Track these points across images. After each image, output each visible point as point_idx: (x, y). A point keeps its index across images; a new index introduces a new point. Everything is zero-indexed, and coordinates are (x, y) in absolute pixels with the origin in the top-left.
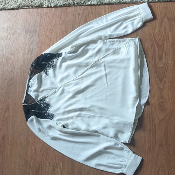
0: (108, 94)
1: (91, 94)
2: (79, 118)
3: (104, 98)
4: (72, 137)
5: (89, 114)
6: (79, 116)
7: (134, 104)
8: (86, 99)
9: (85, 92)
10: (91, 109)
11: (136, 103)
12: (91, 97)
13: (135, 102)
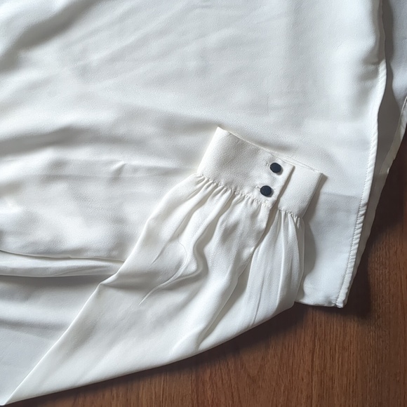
0: (214, 39)
1: (117, 45)
2: (59, 188)
3: (192, 64)
4: (26, 298)
5: (112, 162)
6: (54, 174)
7: (362, 96)
8: (85, 73)
9: (77, 33)
10: (122, 130)
11: (373, 87)
12: (114, 59)
13: (369, 83)
